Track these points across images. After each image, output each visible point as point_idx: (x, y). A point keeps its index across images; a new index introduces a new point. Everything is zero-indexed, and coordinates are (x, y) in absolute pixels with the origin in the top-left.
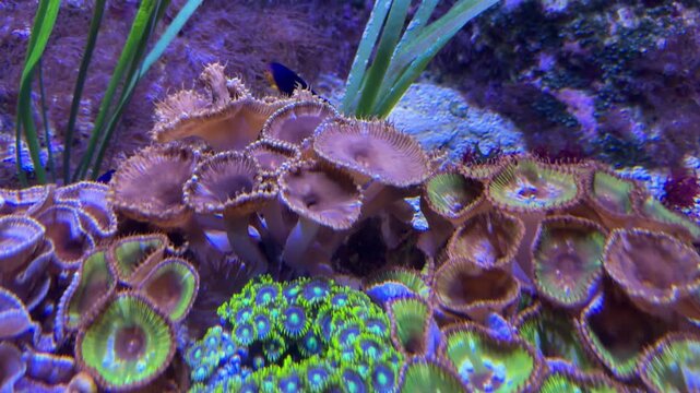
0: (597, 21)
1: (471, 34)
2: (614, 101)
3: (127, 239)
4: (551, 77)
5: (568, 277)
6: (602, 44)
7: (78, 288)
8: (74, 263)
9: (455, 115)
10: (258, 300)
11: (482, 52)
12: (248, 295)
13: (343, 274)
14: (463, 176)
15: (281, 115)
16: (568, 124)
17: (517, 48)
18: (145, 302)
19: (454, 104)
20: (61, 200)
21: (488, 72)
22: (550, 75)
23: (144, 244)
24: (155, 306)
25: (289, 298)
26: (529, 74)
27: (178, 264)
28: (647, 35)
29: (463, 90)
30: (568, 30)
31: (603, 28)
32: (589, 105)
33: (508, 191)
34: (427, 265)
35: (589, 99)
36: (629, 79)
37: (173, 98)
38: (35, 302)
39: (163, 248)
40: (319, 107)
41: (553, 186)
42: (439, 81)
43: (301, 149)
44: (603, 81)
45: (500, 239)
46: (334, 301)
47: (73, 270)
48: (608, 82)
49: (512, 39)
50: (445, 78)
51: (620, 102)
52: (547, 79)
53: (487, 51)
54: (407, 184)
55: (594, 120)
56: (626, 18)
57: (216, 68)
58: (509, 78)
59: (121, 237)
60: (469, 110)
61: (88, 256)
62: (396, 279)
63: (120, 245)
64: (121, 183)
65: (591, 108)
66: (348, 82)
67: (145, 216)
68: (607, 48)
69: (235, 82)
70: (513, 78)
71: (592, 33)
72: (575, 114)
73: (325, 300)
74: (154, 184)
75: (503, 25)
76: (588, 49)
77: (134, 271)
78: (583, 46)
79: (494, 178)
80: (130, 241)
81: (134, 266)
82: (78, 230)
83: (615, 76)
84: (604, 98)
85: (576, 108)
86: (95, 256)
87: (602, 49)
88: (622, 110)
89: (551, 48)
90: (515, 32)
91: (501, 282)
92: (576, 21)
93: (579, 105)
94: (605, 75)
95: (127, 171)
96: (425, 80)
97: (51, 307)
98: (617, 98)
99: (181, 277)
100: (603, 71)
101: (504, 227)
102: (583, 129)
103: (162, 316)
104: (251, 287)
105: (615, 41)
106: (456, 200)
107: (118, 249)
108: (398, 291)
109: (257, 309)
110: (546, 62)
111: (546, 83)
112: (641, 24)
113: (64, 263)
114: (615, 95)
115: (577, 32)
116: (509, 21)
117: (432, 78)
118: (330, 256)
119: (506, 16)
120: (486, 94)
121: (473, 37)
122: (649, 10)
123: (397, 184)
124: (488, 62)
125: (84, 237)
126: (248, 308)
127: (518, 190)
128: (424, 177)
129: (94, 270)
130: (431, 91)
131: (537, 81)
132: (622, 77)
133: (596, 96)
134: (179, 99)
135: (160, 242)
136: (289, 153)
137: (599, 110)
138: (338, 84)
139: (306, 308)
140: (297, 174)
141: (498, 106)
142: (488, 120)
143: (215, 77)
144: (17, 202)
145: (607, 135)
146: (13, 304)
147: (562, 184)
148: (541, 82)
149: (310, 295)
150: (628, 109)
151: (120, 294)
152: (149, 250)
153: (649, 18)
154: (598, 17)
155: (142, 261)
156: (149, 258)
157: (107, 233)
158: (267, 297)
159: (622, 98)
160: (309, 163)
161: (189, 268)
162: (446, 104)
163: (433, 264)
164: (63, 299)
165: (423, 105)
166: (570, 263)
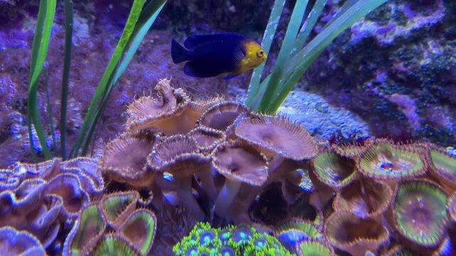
0: (415, 49)
1: (329, 59)
2: (430, 102)
3: (112, 195)
4: (385, 86)
5: (422, 225)
6: (419, 64)
7: (78, 231)
8: (76, 214)
9: (320, 111)
10: (202, 242)
11: (336, 70)
12: (194, 238)
13: (257, 222)
14: (339, 155)
15: (210, 112)
16: (400, 118)
17: (361, 67)
18: (124, 241)
19: (318, 105)
20: (67, 169)
21: (341, 83)
22: (384, 85)
23: (123, 198)
24: (131, 244)
25: (223, 240)
26: (369, 84)
27: (144, 213)
28: (449, 58)
29: (324, 95)
30: (395, 55)
31: (418, 54)
32: (413, 105)
33: (373, 165)
34: (318, 217)
35: (413, 101)
36: (440, 88)
37: (138, 102)
38: (49, 242)
39: (136, 200)
40: (236, 105)
41: (403, 161)
42: (307, 90)
43: (226, 134)
44: (421, 89)
45: (372, 198)
46: (256, 244)
47: (75, 218)
48: (424, 89)
49: (357, 62)
50: (311, 87)
51: (434, 103)
52: (382, 88)
53: (340, 70)
54: (302, 158)
55: (416, 115)
56: (434, 47)
57: (166, 82)
58: (356, 87)
59: (108, 193)
60: (329, 108)
61: (85, 208)
62: (296, 227)
63: (107, 198)
64: (107, 157)
65: (414, 107)
66: (249, 90)
67: (123, 178)
68: (423, 67)
69: (179, 91)
70: (359, 87)
71: (412, 57)
72: (404, 111)
73: (249, 242)
74: (129, 158)
75: (351, 52)
76: (409, 68)
77: (117, 216)
78: (406, 66)
79: (362, 156)
80: (114, 196)
81: (117, 213)
82: (79, 190)
83: (430, 86)
84: (423, 100)
85: (404, 108)
86: (90, 208)
87: (419, 68)
88: (436, 108)
89: (384, 67)
90: (359, 57)
91: (374, 229)
92: (400, 49)
93: (406, 105)
94: (422, 85)
95: (111, 149)
96: (298, 89)
97: (59, 245)
98: (432, 100)
99: (147, 222)
100: (421, 82)
101: (375, 190)
102: (410, 121)
103: (136, 251)
104: (196, 232)
105: (428, 62)
106: (335, 172)
107: (106, 202)
108: (299, 237)
109: (201, 248)
110: (381, 76)
111: (382, 91)
112: (445, 51)
113: (70, 213)
114: (431, 98)
115: (401, 57)
116: (354, 50)
117: (302, 88)
118: (247, 209)
119: (353, 47)
120: (340, 97)
121: (330, 60)
122: (450, 42)
123: (295, 158)
124: (341, 77)
125: (83, 194)
126: (194, 248)
127: (380, 164)
128: (314, 155)
129: (89, 218)
130: (303, 96)
131: (375, 89)
132: (435, 86)
133: (417, 99)
134: (141, 102)
135: (134, 197)
136: (217, 136)
137: (420, 108)
138: (241, 92)
139: (235, 248)
140: (222, 150)
141: (349, 106)
142: (342, 115)
143: (165, 87)
144: (36, 172)
145: (427, 125)
146: (34, 243)
147: (410, 160)
148: (378, 89)
149: (237, 238)
150: (440, 108)
151: (107, 236)
152: (127, 203)
153: (450, 47)
154: (415, 47)
155: (123, 210)
156: (128, 207)
157: (99, 190)
158: (207, 239)
159: (436, 100)
160: (230, 143)
161: (151, 215)
162: (314, 104)
163: (322, 217)
164: (67, 239)
165: (297, 105)
166: (422, 215)
